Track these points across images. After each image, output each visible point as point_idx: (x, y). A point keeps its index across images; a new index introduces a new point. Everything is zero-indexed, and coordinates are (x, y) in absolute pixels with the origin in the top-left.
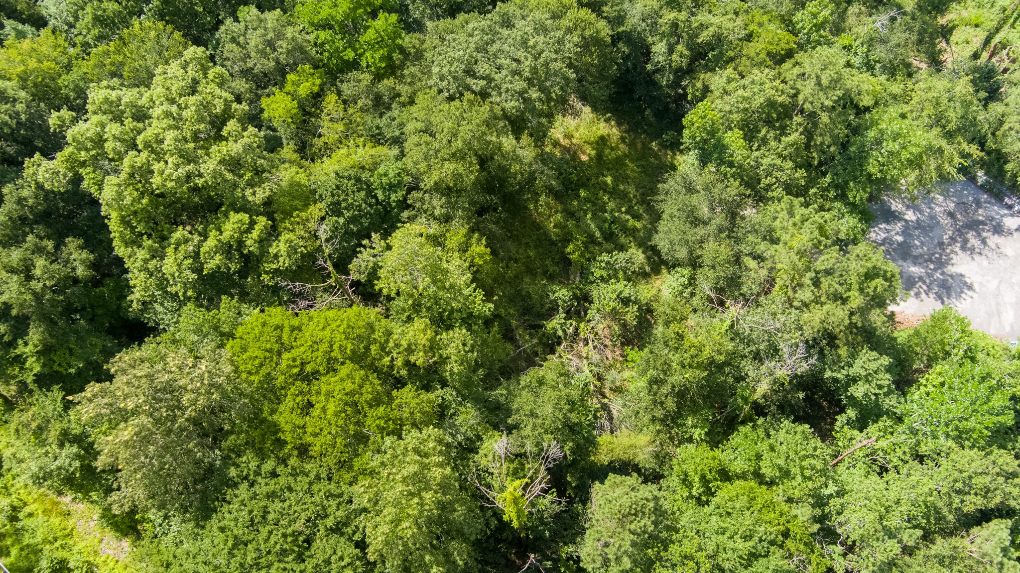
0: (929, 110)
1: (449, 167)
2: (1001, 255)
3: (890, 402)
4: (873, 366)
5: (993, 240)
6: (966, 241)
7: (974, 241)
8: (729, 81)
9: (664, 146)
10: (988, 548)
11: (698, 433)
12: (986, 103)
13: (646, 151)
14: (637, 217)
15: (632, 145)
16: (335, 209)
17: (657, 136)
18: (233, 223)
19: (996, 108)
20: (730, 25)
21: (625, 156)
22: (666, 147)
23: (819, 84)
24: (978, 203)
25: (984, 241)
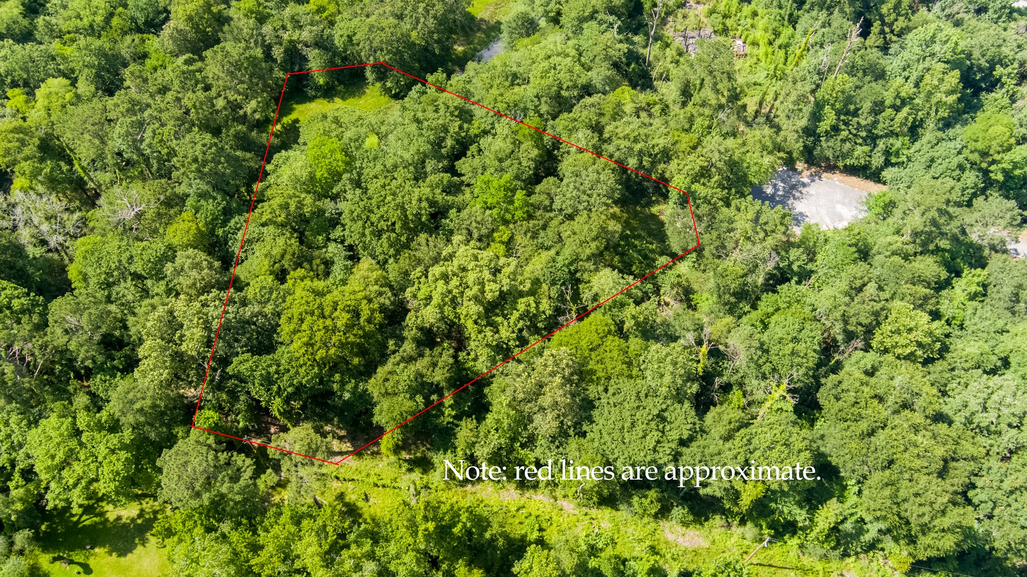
0: (758, 145)
1: (593, 245)
2: (811, 195)
3: (809, 267)
4: (798, 253)
5: (804, 190)
6: (794, 196)
7: (797, 194)
8: (678, 165)
9: (643, 207)
10: (871, 291)
11: (747, 308)
12: (777, 133)
13: (636, 212)
14: (652, 243)
15: (628, 212)
16: (553, 283)
17: (638, 203)
18: (521, 305)
19: (782, 133)
20: (666, 141)
21: (628, 218)
22: (644, 207)
23: (719, 152)
24: (790, 177)
25: (801, 193)
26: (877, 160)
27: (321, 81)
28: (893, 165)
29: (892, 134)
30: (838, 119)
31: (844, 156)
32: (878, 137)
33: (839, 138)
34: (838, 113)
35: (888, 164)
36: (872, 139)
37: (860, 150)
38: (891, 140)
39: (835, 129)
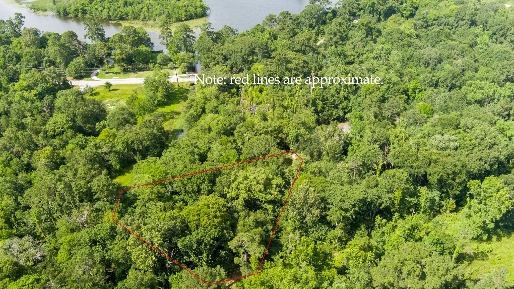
26: (341, 113)
27: (118, 167)
28: (347, 113)
29: (341, 102)
30: (323, 104)
31: (330, 116)
32: (338, 105)
33: (326, 110)
34: (322, 101)
35: (345, 113)
36: (336, 107)
37: (334, 112)
38: (342, 104)
39: (323, 108)
